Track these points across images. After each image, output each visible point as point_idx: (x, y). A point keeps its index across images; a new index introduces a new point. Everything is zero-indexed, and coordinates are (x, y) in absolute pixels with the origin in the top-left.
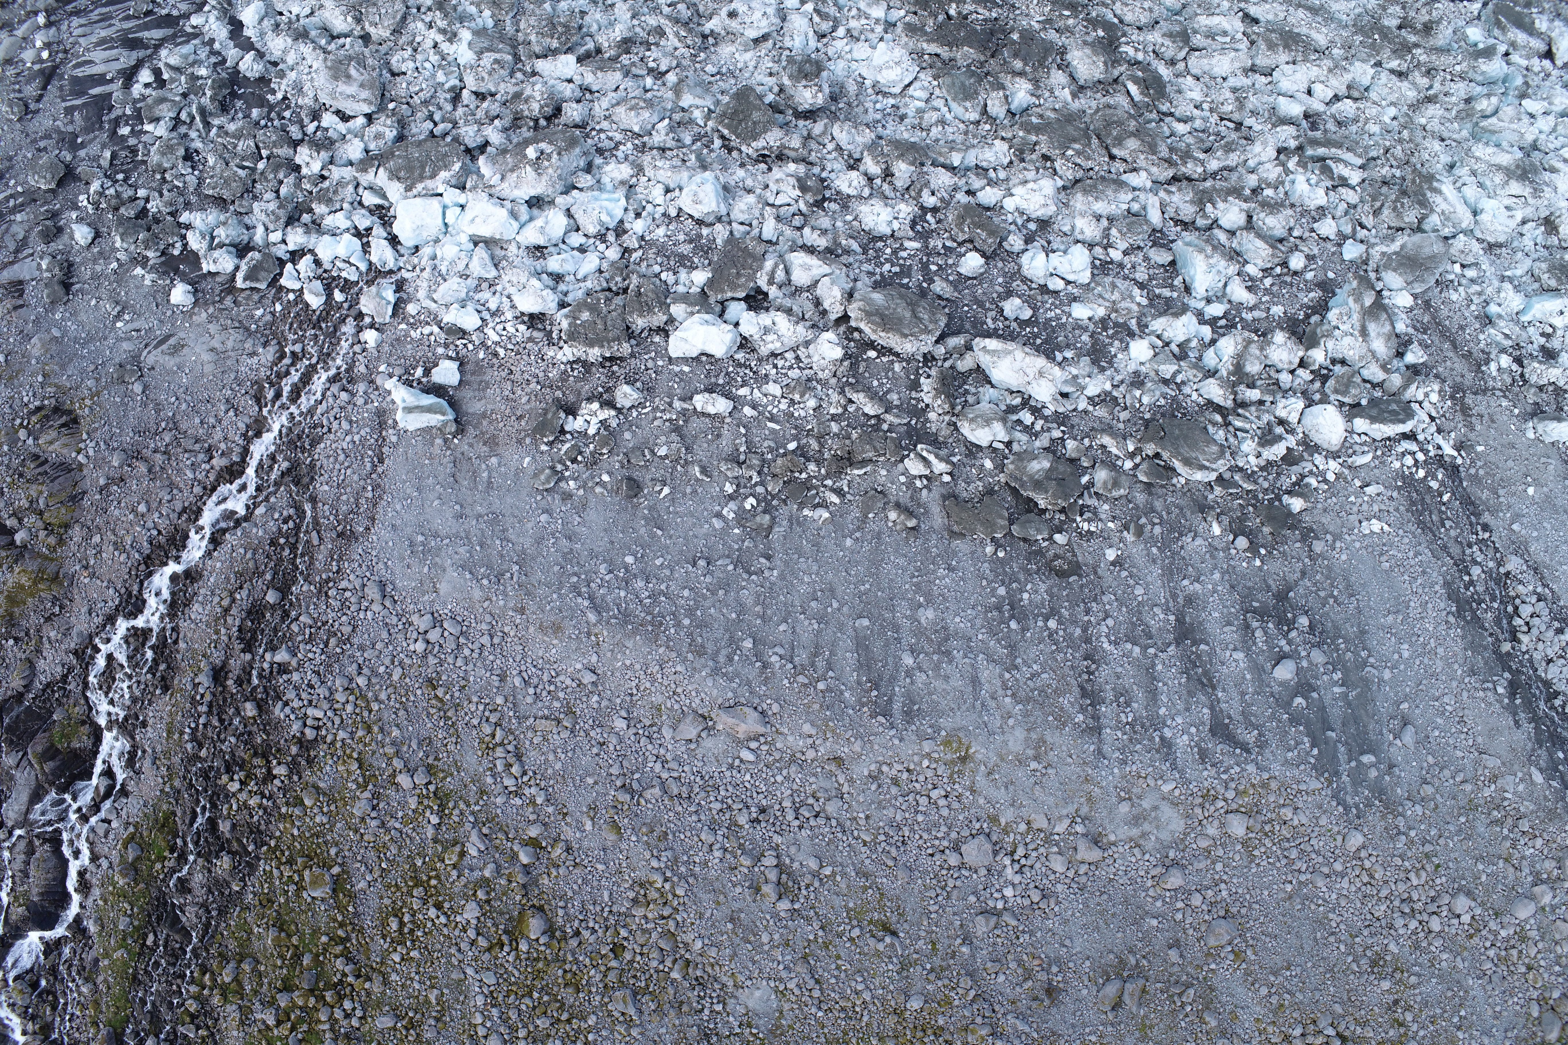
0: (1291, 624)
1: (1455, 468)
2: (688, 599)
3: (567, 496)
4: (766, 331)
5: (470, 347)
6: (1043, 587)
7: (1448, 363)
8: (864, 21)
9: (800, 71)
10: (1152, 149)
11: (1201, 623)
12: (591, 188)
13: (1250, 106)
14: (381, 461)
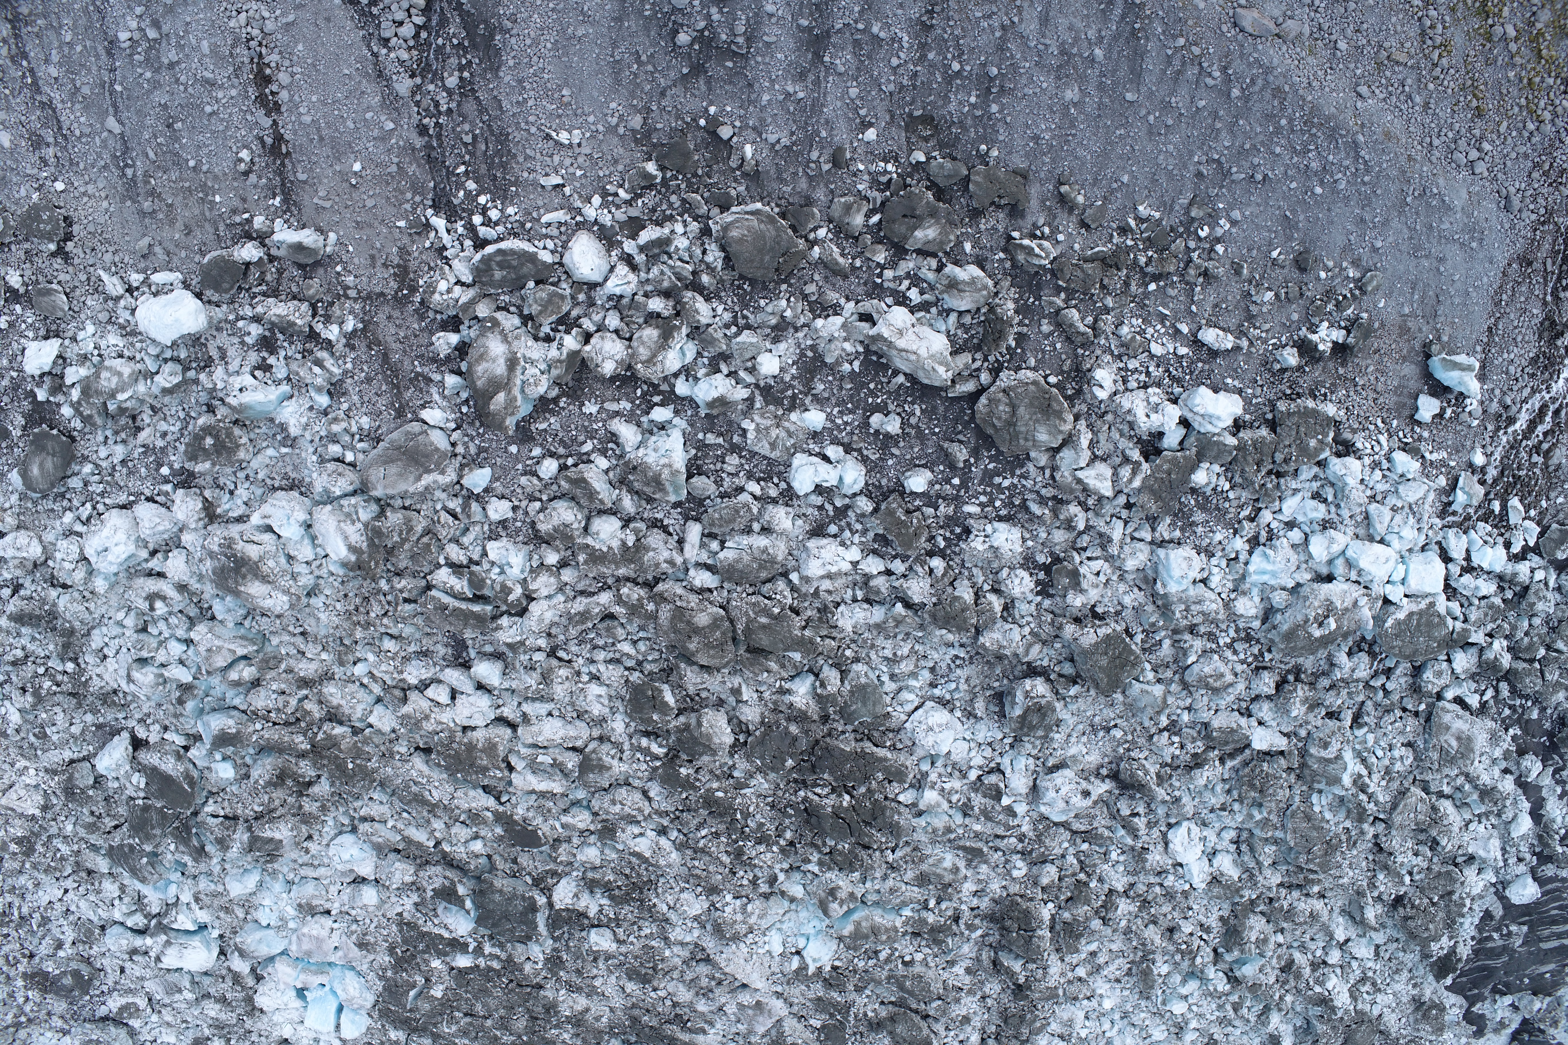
0: (699, 37)
1: (436, 206)
2: (1277, 144)
3: (1356, 263)
4: (1156, 408)
5: (1401, 434)
6: (952, 107)
7: (402, 334)
8: (947, 786)
9: (1044, 716)
10: (679, 613)
11: (799, 50)
12: (1273, 589)
13: (536, 675)
14: (1490, 329)
